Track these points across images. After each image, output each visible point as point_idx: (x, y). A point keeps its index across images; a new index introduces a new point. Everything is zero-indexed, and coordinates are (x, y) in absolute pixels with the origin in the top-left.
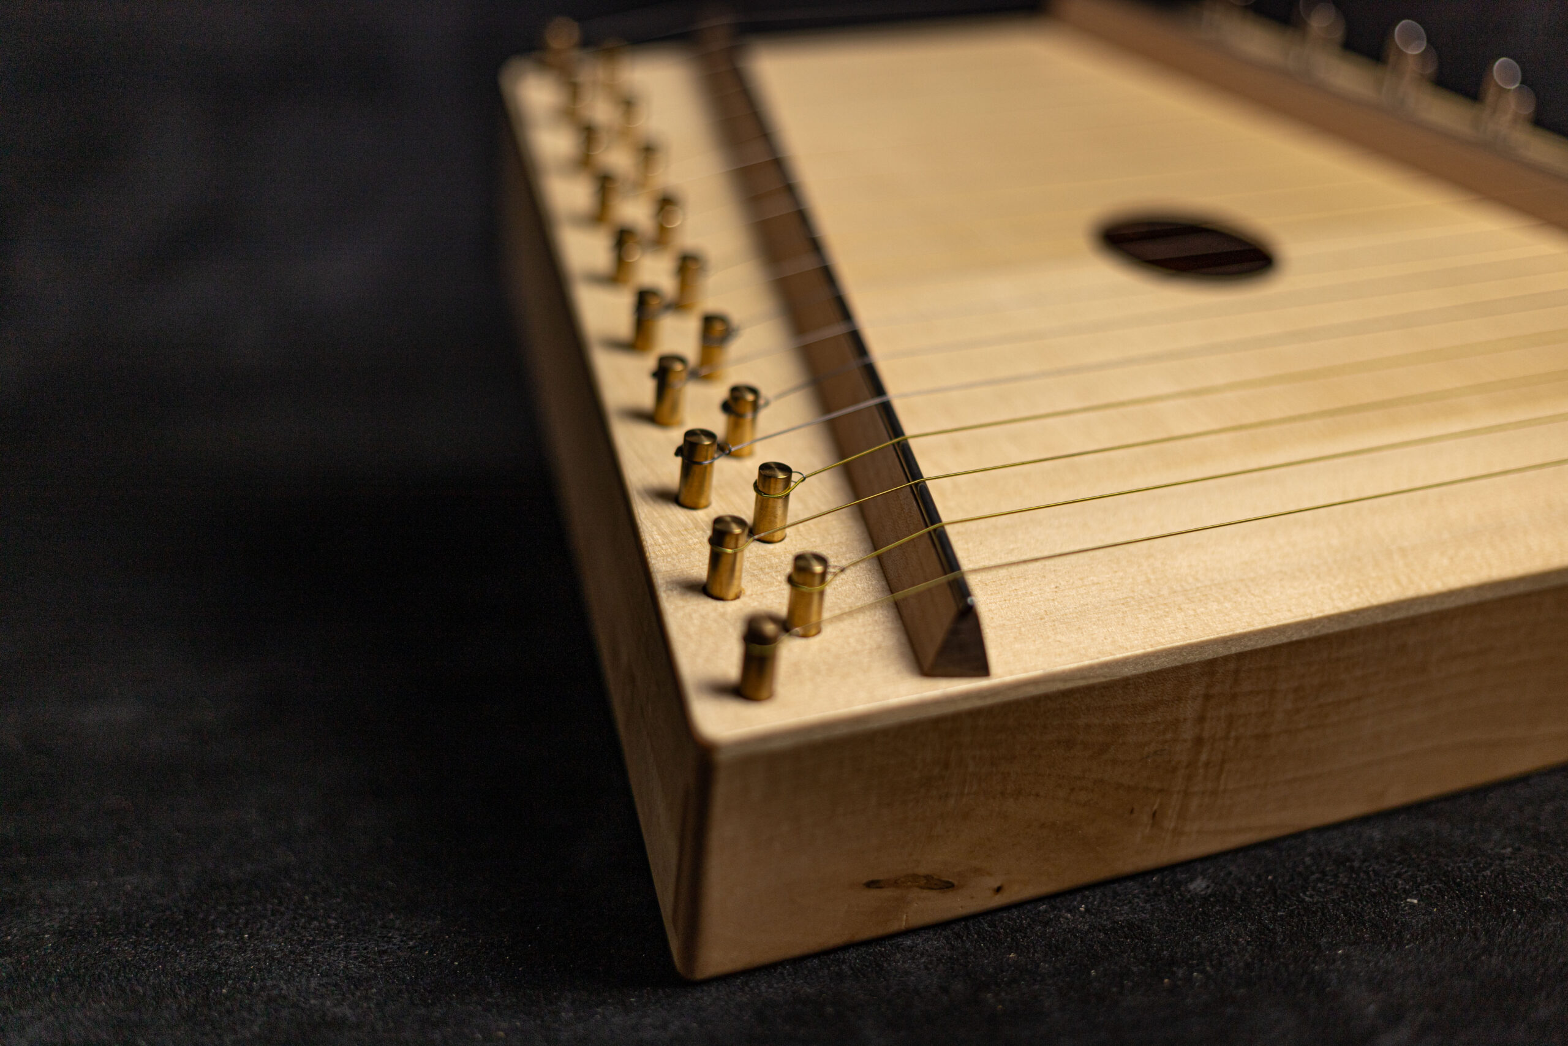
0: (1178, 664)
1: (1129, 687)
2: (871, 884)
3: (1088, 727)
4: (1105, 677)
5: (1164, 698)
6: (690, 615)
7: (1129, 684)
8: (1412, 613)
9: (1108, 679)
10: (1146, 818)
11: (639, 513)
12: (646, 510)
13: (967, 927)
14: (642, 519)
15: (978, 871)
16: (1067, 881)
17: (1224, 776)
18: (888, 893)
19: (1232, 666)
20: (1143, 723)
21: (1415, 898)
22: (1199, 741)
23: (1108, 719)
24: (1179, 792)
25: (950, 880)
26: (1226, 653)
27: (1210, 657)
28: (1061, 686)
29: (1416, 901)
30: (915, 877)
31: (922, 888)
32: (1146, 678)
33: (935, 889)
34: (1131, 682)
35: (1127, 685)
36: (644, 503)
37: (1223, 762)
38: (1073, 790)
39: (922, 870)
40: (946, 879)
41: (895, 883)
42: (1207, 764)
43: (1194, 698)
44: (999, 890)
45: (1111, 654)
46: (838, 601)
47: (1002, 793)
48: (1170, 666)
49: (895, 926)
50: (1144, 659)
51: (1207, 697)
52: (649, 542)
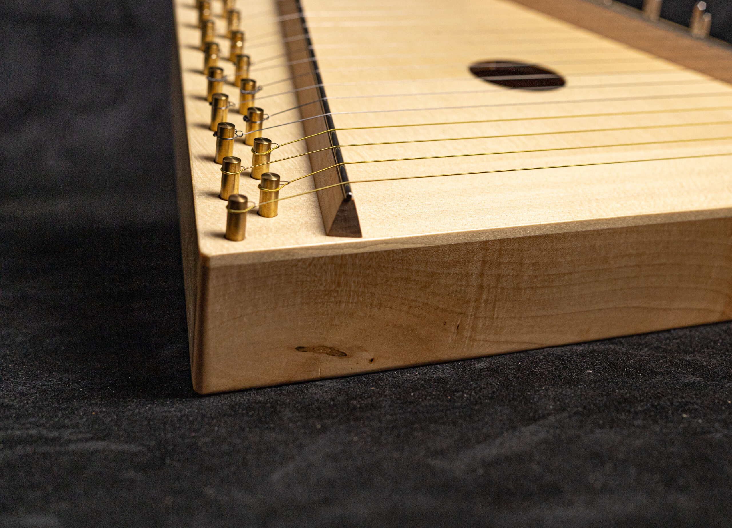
0: (466, 242)
1: (440, 251)
2: (299, 349)
3: (418, 271)
4: (426, 244)
5: (460, 260)
6: (209, 206)
7: (440, 250)
8: (597, 227)
9: (427, 246)
10: (453, 329)
11: (193, 165)
12: (196, 164)
13: (354, 379)
14: (194, 167)
15: (360, 348)
16: (411, 360)
17: (496, 309)
18: (309, 355)
19: (497, 246)
20: (448, 273)
21: (591, 370)
22: (481, 287)
23: (429, 269)
24: (471, 316)
25: (344, 352)
26: (493, 238)
27: (485, 240)
28: (401, 246)
29: (591, 372)
30: (324, 347)
31: (328, 354)
32: (449, 248)
33: (336, 356)
34: (440, 249)
35: (438, 250)
36: (196, 161)
37: (495, 301)
38: (411, 307)
39: (328, 344)
40: (342, 351)
41: (313, 350)
42: (486, 301)
43: (477, 262)
44: (372, 360)
45: (429, 232)
46: (290, 204)
47: (371, 304)
48: (462, 242)
49: (314, 375)
50: (448, 236)
51: (484, 263)
52: (195, 176)
